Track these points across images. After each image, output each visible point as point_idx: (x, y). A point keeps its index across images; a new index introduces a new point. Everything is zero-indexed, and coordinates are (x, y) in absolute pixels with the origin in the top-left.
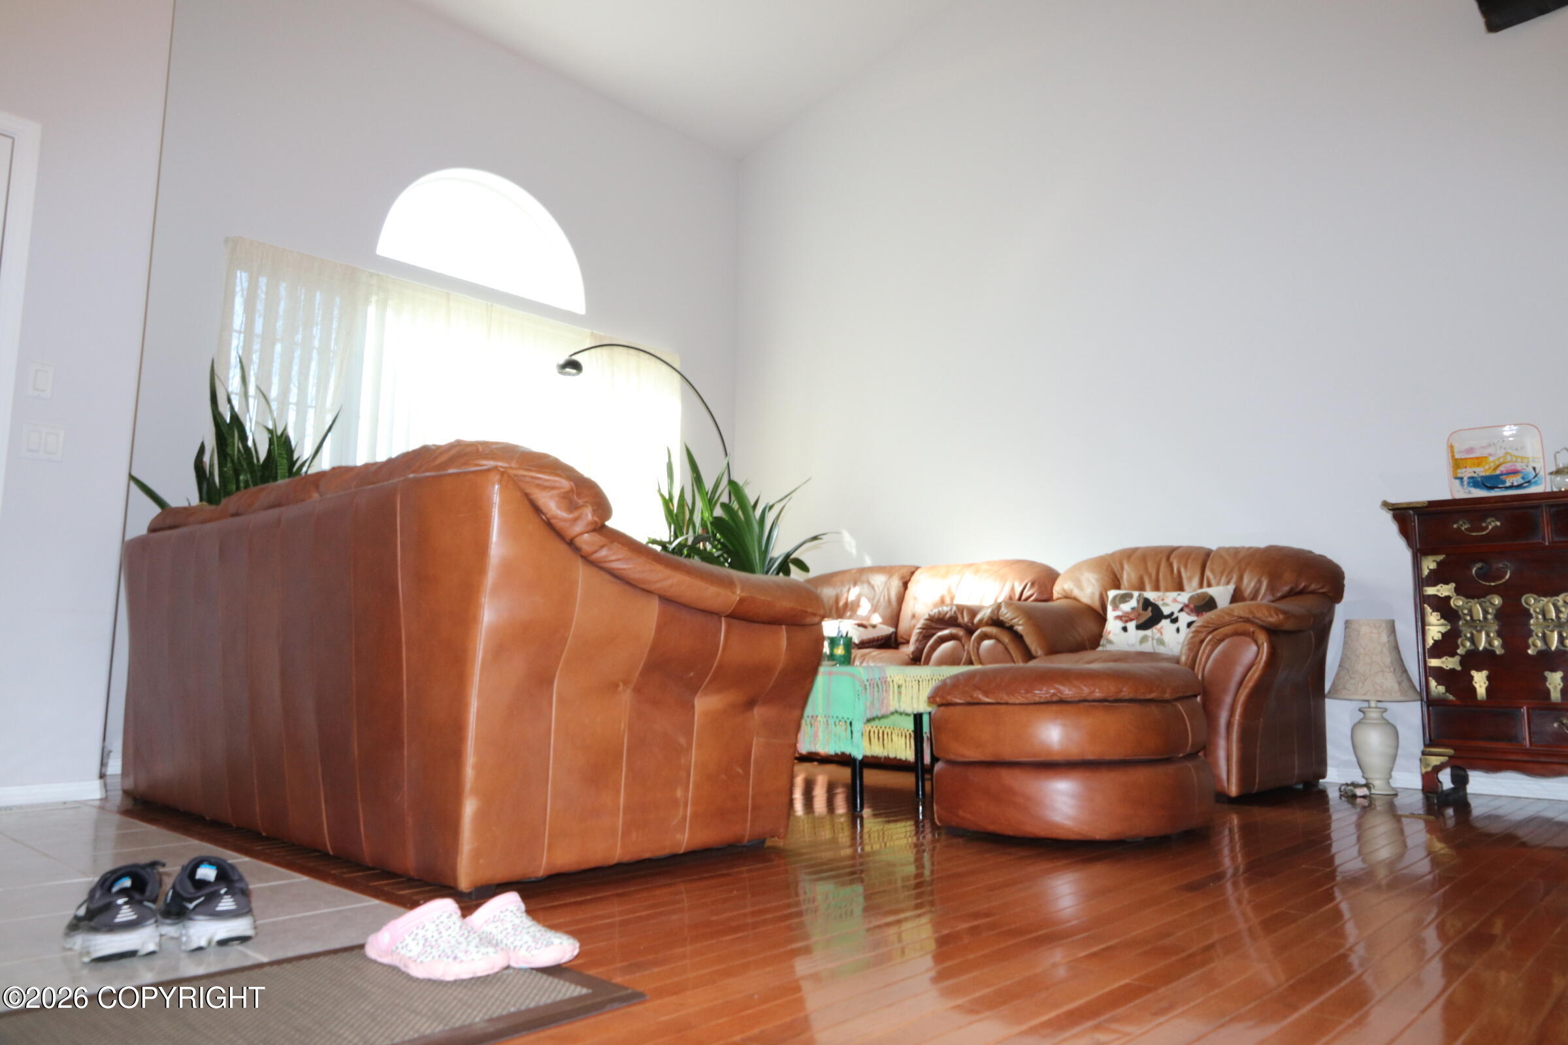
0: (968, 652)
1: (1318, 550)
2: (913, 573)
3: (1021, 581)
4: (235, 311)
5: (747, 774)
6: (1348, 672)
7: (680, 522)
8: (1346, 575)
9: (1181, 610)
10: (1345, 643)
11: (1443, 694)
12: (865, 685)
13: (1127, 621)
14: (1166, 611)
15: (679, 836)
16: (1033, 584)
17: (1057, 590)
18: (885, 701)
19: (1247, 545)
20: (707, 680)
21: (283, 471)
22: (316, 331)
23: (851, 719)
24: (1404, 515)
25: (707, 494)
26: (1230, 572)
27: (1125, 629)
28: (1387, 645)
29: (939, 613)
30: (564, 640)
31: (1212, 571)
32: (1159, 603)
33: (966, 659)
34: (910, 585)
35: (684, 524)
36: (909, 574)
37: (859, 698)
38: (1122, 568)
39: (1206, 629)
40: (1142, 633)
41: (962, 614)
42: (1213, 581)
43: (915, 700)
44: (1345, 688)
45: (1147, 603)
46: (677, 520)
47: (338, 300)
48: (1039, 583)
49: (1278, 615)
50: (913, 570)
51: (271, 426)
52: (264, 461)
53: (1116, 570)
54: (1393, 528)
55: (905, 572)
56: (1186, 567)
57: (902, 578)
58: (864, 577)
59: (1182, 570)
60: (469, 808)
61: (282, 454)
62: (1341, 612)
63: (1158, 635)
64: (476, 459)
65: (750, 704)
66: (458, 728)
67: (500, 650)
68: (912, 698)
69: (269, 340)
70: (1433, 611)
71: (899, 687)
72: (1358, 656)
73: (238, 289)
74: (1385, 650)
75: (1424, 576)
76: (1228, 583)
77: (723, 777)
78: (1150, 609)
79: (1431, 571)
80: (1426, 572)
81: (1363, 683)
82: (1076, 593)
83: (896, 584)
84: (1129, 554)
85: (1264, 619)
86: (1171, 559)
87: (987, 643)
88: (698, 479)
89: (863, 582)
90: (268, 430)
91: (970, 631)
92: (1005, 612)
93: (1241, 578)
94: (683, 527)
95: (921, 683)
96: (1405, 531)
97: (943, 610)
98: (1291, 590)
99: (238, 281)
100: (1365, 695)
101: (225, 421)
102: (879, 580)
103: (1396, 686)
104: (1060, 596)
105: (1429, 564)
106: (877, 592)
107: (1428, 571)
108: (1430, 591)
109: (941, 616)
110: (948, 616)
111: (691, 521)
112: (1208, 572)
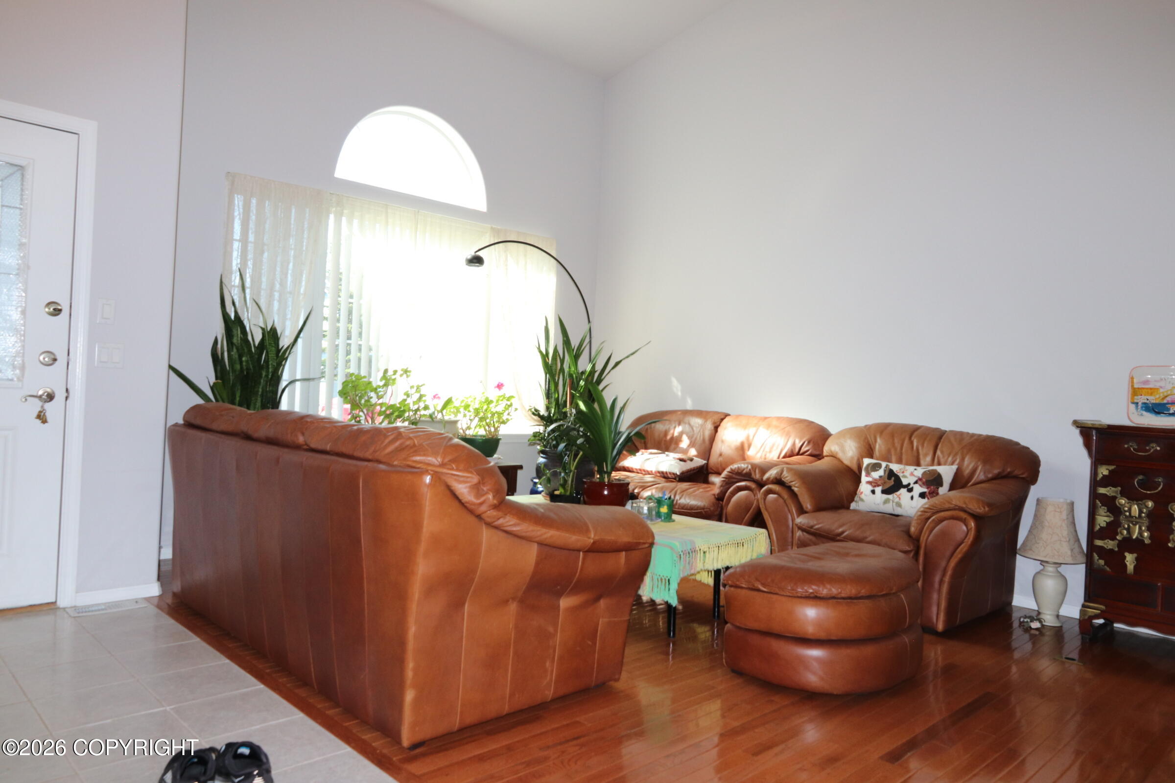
0: (758, 501)
1: (1024, 443)
2: (722, 420)
3: (801, 439)
4: (235, 230)
5: (595, 644)
6: (1035, 538)
7: (553, 371)
8: (1042, 463)
9: (916, 483)
10: (1035, 516)
11: (1103, 566)
12: (680, 555)
13: (875, 486)
14: (905, 482)
15: (547, 692)
16: (809, 442)
17: (830, 447)
18: (694, 564)
19: (971, 431)
20: (569, 589)
21: (273, 355)
22: (292, 241)
23: (669, 577)
24: (1086, 431)
25: (573, 350)
26: (956, 454)
27: (873, 492)
28: (1066, 521)
29: (738, 468)
30: (473, 580)
31: (942, 452)
32: (900, 475)
33: (756, 505)
34: (719, 429)
35: (556, 372)
36: (719, 420)
37: (675, 566)
38: (876, 441)
39: (931, 511)
40: (885, 496)
41: (755, 472)
42: (942, 460)
43: (715, 561)
44: (1031, 550)
45: (891, 474)
46: (552, 370)
47: (307, 210)
48: (813, 442)
49: (984, 508)
50: (722, 417)
51: (263, 326)
52: (259, 344)
53: (871, 443)
54: (1079, 440)
55: (716, 418)
56: (923, 446)
57: (714, 423)
58: (687, 419)
59: (920, 448)
60: (409, 696)
61: (272, 343)
62: (1034, 492)
63: (897, 500)
65: (597, 599)
66: (402, 643)
67: (430, 590)
68: (713, 559)
69: (259, 252)
70: (1103, 505)
71: (704, 552)
72: (1043, 528)
73: (236, 213)
74: (1064, 525)
75: (1098, 479)
76: (952, 464)
77: (578, 648)
78: (893, 478)
79: (1104, 476)
80: (1100, 476)
81: (1045, 548)
82: (840, 455)
83: (709, 426)
84: (883, 429)
85: (975, 510)
86: (913, 439)
87: (771, 496)
88: (567, 342)
89: (686, 423)
90: (261, 328)
91: (761, 485)
92: (786, 475)
93: (963, 459)
94: (556, 374)
95: (720, 548)
96: (1087, 444)
97: (741, 467)
98: (999, 473)
99: (236, 208)
100: (1045, 557)
101: (231, 319)
102: (697, 421)
103: (1069, 553)
104: (828, 454)
105: (1104, 471)
106: (695, 432)
107: (1102, 476)
108: (1102, 490)
109: (740, 471)
110: (744, 472)
111: (562, 370)
112: (938, 452)
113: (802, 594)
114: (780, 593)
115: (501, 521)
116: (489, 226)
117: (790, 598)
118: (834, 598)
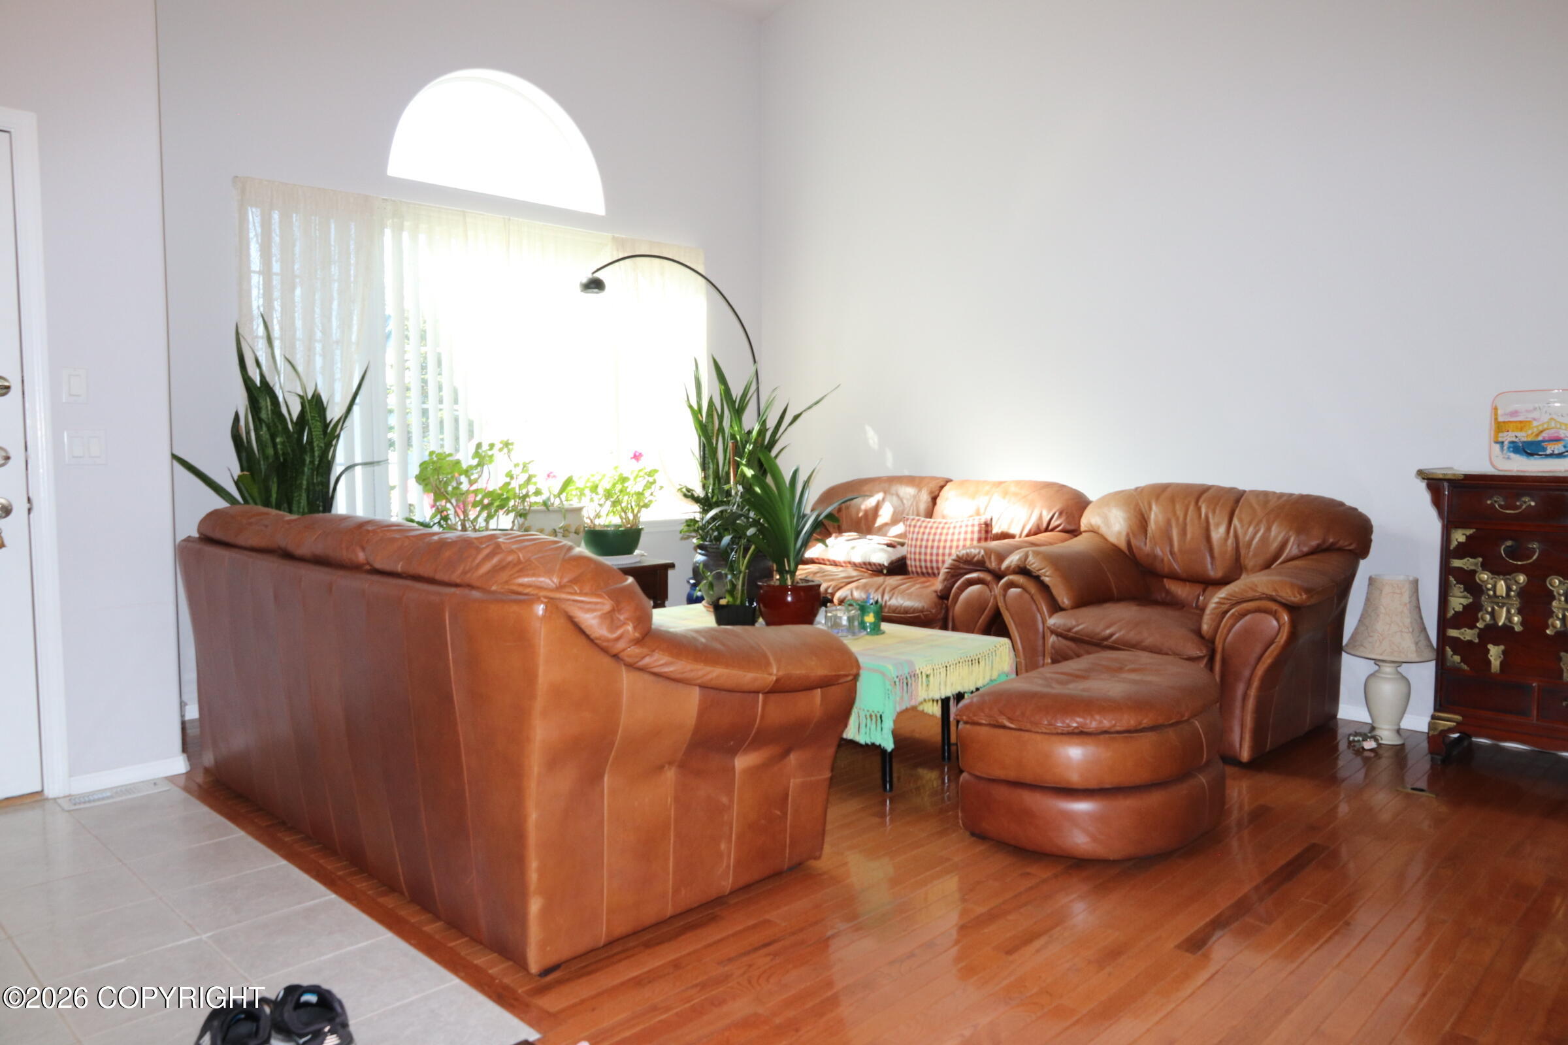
0: (995, 598)
1: (1350, 502)
2: (942, 487)
3: (1049, 510)
4: (251, 259)
5: (785, 814)
6: (1367, 629)
7: (710, 432)
8: (1375, 529)
10: (1368, 599)
11: (1458, 663)
12: (895, 682)
15: (723, 883)
16: (1061, 514)
17: (1089, 519)
18: (914, 693)
19: (1278, 490)
20: (747, 743)
21: (318, 433)
22: (334, 270)
23: (881, 713)
24: (1436, 484)
25: (735, 402)
26: (1260, 522)
28: (1408, 605)
29: (967, 554)
30: (612, 744)
31: (1241, 520)
33: (993, 604)
34: (939, 501)
35: (713, 433)
36: (938, 488)
37: (889, 698)
38: (1150, 509)
39: (1229, 602)
41: (990, 558)
42: (1240, 532)
43: (942, 687)
44: (1362, 645)
46: (707, 430)
47: (353, 225)
48: (1067, 513)
49: (1301, 595)
50: (942, 483)
51: (301, 394)
52: (298, 418)
53: (1143, 510)
54: (1426, 497)
55: (934, 485)
56: (1214, 512)
57: (931, 492)
58: (894, 489)
59: (1210, 516)
60: (535, 906)
61: (315, 417)
62: (1365, 568)
64: (519, 577)
65: (786, 753)
66: (520, 836)
67: (554, 761)
68: (940, 684)
69: (288, 289)
70: (1458, 583)
71: (927, 676)
72: (1378, 615)
73: (252, 235)
74: (1406, 611)
75: (1452, 548)
77: (763, 822)
79: (1460, 544)
80: (1454, 544)
81: (1381, 642)
82: (1104, 530)
83: (925, 497)
84: (1160, 492)
85: (1289, 598)
86: (1200, 503)
87: (1013, 590)
88: (727, 392)
89: (892, 494)
90: (299, 395)
91: (998, 576)
92: (1033, 561)
93: (1269, 529)
94: (713, 436)
95: (948, 668)
96: (1437, 502)
97: (971, 553)
98: (1319, 545)
99: (251, 226)
100: (1381, 654)
101: (256, 385)
102: (907, 491)
103: (1413, 648)
104: (1086, 529)
105: (1459, 536)
106: (906, 506)
107: (1456, 543)
108: (1457, 563)
109: (969, 559)
110: (976, 559)
111: (721, 430)
112: (1235, 521)
113: (1063, 730)
114: (1033, 730)
115: (647, 660)
116: (610, 235)
117: (1047, 737)
118: (1106, 732)
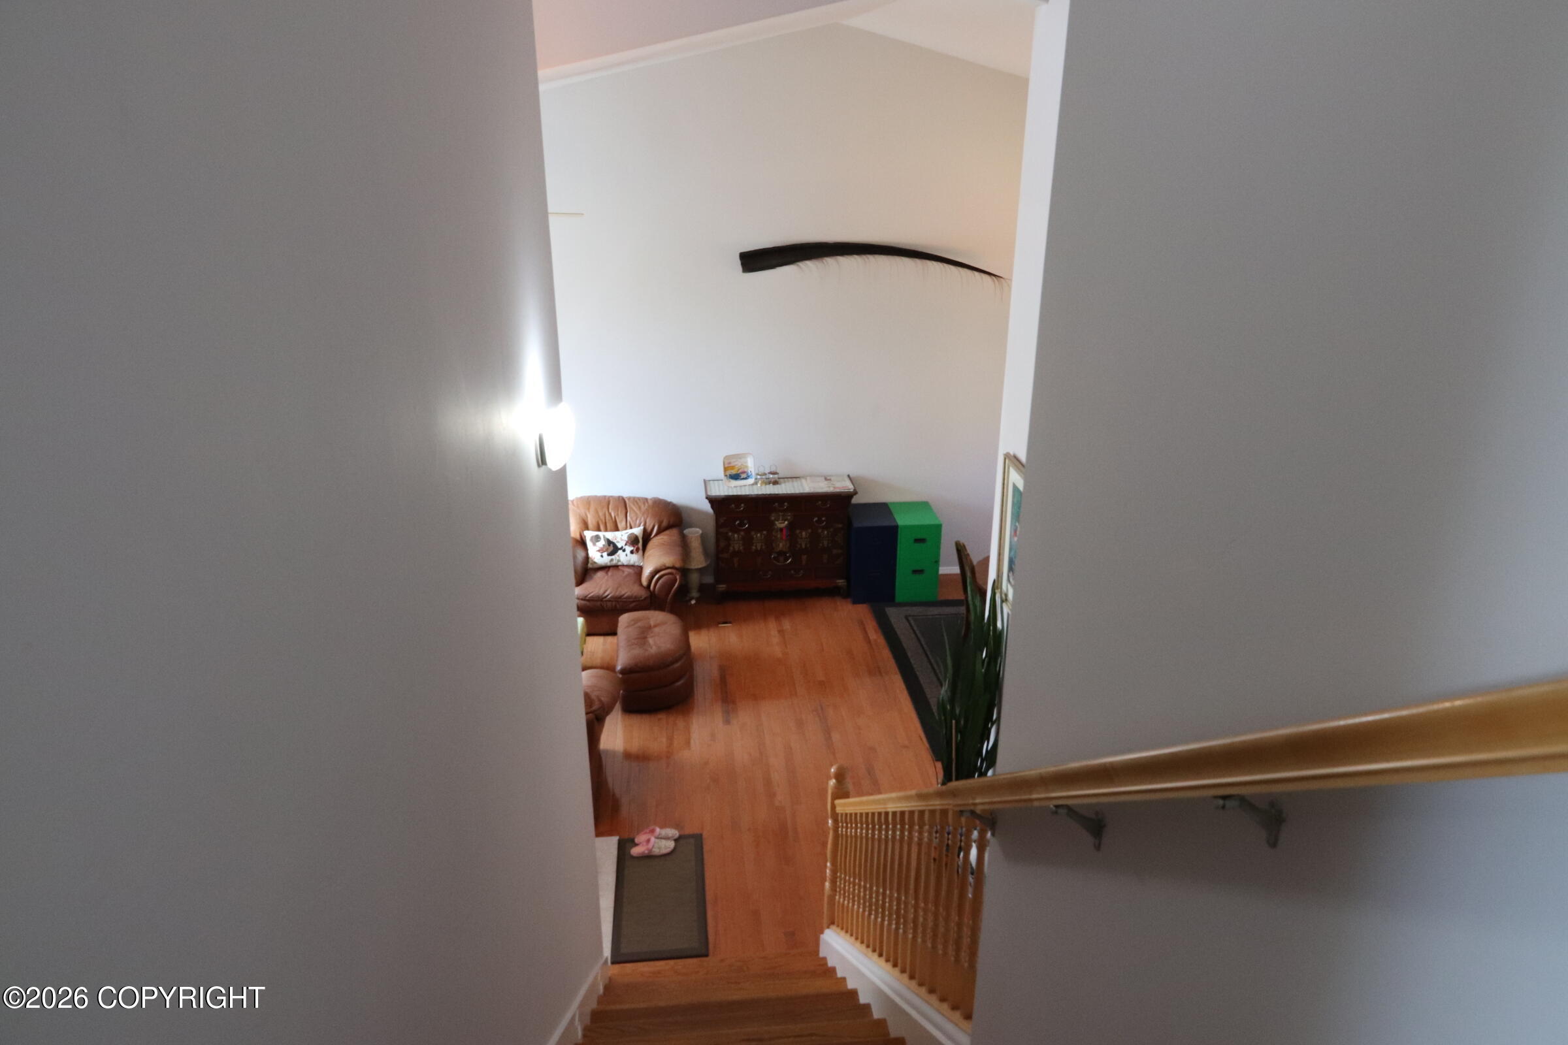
9: (626, 545)
13: (602, 553)
14: (619, 546)
26: (639, 517)
27: (602, 556)
31: (631, 518)
32: (615, 541)
38: (587, 517)
39: (654, 572)
40: (610, 557)
42: (633, 525)
45: (609, 542)
53: (584, 518)
56: (618, 515)
59: (617, 518)
63: (618, 558)
70: (722, 536)
72: (690, 550)
74: (700, 546)
75: (719, 524)
76: (639, 526)
78: (612, 545)
79: (722, 523)
81: (693, 561)
84: (588, 505)
86: (610, 511)
93: (642, 519)
96: (713, 507)
98: (666, 526)
103: (704, 559)
105: (722, 521)
108: (721, 530)
112: (628, 518)
